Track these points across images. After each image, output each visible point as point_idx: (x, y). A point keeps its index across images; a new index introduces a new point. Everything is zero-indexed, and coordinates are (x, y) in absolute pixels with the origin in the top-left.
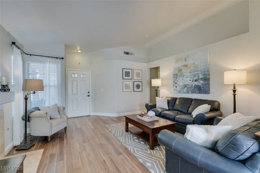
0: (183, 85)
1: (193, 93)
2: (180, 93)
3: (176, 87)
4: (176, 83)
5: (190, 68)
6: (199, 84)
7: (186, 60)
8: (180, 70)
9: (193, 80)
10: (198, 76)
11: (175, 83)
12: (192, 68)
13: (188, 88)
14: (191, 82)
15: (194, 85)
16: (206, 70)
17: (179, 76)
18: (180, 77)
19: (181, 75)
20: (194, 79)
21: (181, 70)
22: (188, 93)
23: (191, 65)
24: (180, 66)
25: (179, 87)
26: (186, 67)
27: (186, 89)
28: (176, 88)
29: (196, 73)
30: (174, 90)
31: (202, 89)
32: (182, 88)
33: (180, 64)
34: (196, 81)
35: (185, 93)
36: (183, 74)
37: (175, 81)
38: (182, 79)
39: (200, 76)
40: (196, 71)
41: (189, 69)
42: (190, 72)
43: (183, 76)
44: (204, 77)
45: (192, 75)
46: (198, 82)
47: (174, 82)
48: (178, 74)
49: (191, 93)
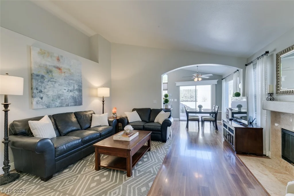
0: (55, 95)
1: (68, 106)
2: (50, 108)
3: (42, 98)
4: (41, 92)
5: (65, 74)
6: (75, 96)
7: (58, 60)
8: (49, 72)
9: (68, 89)
10: (74, 86)
11: (38, 91)
12: (67, 75)
13: (62, 99)
14: (66, 92)
15: (69, 97)
16: (80, 81)
17: (48, 81)
18: (50, 82)
19: (52, 80)
20: (70, 89)
21: (51, 72)
22: (61, 106)
23: (66, 71)
24: (50, 66)
25: (48, 98)
26: (58, 70)
27: (59, 101)
28: (40, 99)
29: (71, 81)
30: (37, 103)
31: (77, 100)
32: (52, 100)
33: (49, 62)
34: (71, 91)
35: (57, 107)
36: (55, 79)
37: (40, 88)
38: (52, 86)
39: (75, 86)
40: (71, 79)
41: (63, 74)
42: (65, 79)
43: (55, 82)
44: (79, 88)
45: (67, 83)
46: (74, 92)
47: (37, 89)
48: (46, 76)
49: (66, 106)
